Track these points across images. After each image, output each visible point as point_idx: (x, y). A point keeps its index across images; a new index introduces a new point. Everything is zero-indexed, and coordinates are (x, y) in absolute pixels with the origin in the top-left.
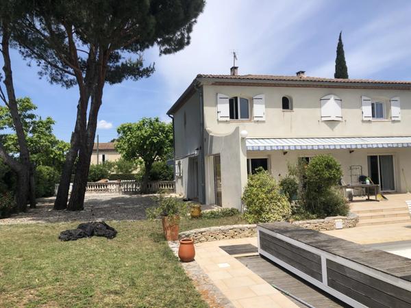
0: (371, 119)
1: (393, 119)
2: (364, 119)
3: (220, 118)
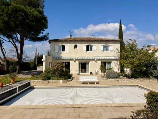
0: (103, 51)
1: (111, 51)
2: (101, 51)
3: (55, 51)
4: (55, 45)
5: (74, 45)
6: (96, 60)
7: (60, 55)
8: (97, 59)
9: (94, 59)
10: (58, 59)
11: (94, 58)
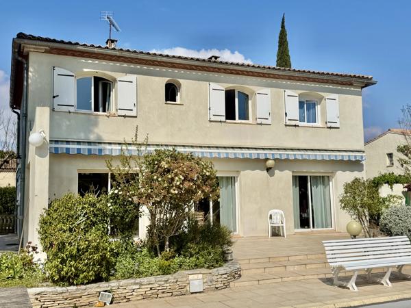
0: (297, 123)
1: (329, 125)
2: (289, 123)
3: (57, 108)
4: (58, 71)
5: (165, 80)
6: (270, 163)
7: (90, 131)
8: (275, 160)
9: (262, 157)
10: (79, 154)
11: (262, 154)
